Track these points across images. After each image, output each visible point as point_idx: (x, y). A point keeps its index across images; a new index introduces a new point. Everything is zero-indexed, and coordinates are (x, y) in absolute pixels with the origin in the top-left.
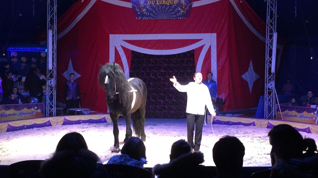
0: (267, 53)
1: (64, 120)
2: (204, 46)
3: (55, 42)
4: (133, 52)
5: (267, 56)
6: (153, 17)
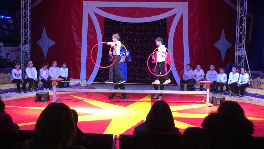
0: (238, 21)
2: (175, 15)
3: (29, 8)
5: (238, 23)
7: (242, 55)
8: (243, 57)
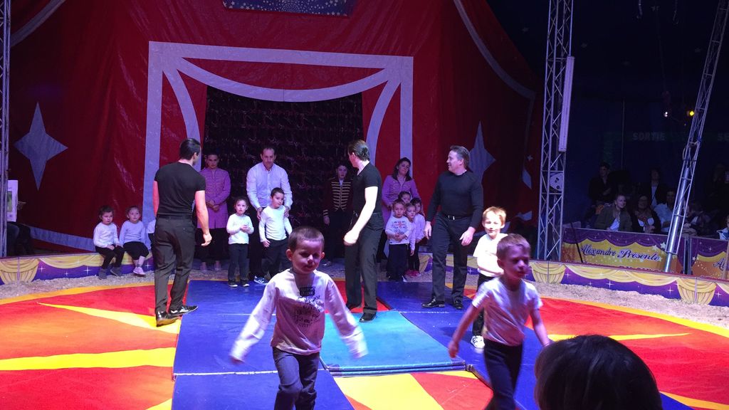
0: (549, 106)
1: (39, 266)
2: (383, 85)
3: (7, 50)
4: (211, 90)
6: (266, 5)
7: (558, 187)
8: (561, 192)
